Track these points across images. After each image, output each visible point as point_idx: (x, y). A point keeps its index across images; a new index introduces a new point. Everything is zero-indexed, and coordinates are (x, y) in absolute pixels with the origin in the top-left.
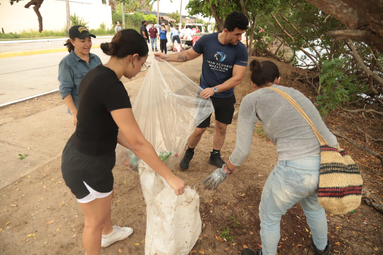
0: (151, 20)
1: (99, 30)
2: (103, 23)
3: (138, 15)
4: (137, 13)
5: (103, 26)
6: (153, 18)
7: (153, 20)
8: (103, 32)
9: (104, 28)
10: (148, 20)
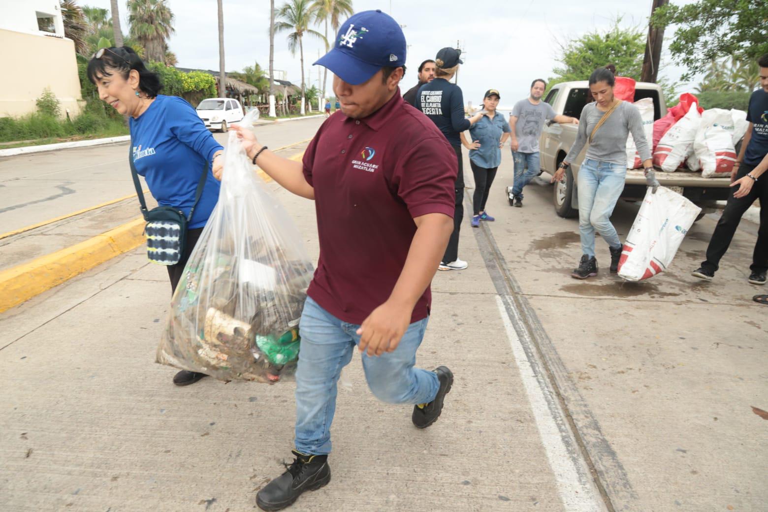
0: (202, 86)
1: (33, 119)
2: (48, 95)
3: (166, 71)
4: (160, 65)
5: (47, 106)
6: (207, 82)
7: (207, 86)
8: (49, 125)
9: (51, 114)
10: (194, 87)
